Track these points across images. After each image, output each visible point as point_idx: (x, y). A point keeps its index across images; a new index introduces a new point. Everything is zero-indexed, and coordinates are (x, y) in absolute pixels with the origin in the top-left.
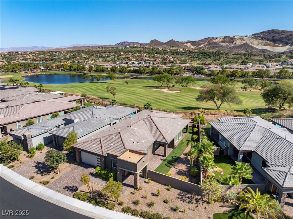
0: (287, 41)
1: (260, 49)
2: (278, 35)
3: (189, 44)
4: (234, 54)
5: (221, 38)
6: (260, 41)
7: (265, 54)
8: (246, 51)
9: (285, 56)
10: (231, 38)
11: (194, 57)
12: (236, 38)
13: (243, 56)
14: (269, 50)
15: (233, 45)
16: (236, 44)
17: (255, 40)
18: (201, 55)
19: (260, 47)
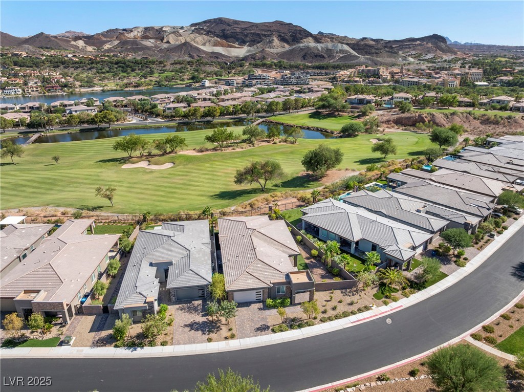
0: (243, 38)
1: (210, 52)
2: (229, 28)
3: (81, 43)
4: (173, 62)
5: (140, 30)
6: (206, 38)
7: (219, 60)
8: (191, 56)
9: (248, 64)
10: (157, 30)
11: (104, 70)
12: (165, 31)
13: (188, 66)
14: (223, 53)
15: (165, 46)
16: (168, 42)
17: (197, 35)
18: (116, 66)
19: (208, 48)
